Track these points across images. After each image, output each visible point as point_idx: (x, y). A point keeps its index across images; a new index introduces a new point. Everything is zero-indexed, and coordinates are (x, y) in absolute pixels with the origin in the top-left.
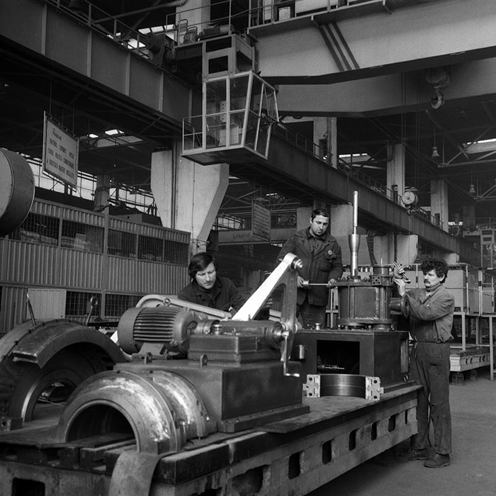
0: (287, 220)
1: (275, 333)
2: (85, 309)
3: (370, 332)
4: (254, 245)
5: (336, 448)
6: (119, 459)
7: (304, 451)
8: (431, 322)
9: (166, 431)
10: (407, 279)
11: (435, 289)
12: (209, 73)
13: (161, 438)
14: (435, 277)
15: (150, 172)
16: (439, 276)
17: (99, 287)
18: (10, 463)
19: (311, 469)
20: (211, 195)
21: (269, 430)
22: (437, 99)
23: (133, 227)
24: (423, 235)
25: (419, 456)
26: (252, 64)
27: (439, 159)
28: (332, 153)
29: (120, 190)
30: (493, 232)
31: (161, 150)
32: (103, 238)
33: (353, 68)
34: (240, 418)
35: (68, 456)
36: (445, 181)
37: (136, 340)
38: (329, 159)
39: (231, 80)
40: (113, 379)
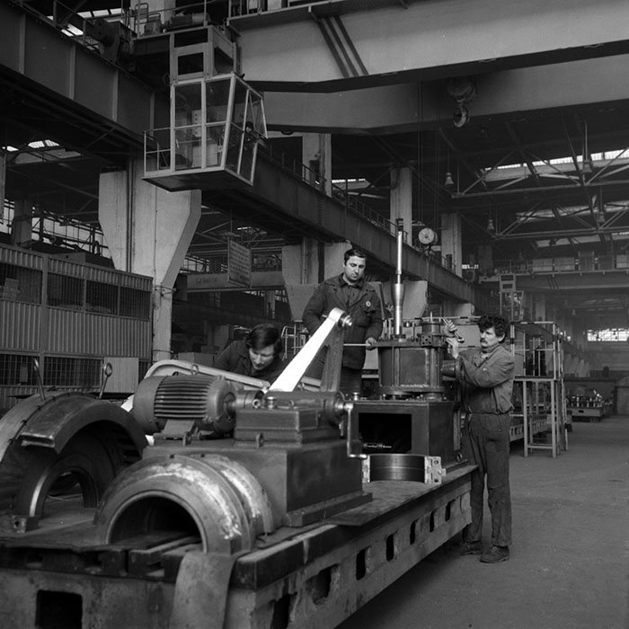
0: (265, 260)
1: (336, 405)
2: (18, 376)
3: (422, 403)
4: (222, 292)
5: (399, 541)
6: (183, 562)
7: (370, 546)
8: (489, 390)
9: (237, 526)
10: (460, 338)
11: (493, 349)
12: (179, 74)
13: (231, 535)
14: (493, 336)
15: (97, 200)
16: (498, 335)
17: (35, 348)
18: (33, 571)
19: (377, 567)
20: (179, 230)
21: (339, 523)
22: (460, 115)
23: (80, 270)
24: (433, 281)
25: (472, 549)
26: (232, 65)
27: (453, 188)
28: (326, 177)
29: (45, 220)
30: (514, 278)
31: (113, 170)
32: (41, 284)
33: (361, 74)
34: (304, 509)
35: (113, 560)
36: (458, 215)
37: (158, 417)
38: (323, 186)
39: (209, 85)
40: (165, 465)
